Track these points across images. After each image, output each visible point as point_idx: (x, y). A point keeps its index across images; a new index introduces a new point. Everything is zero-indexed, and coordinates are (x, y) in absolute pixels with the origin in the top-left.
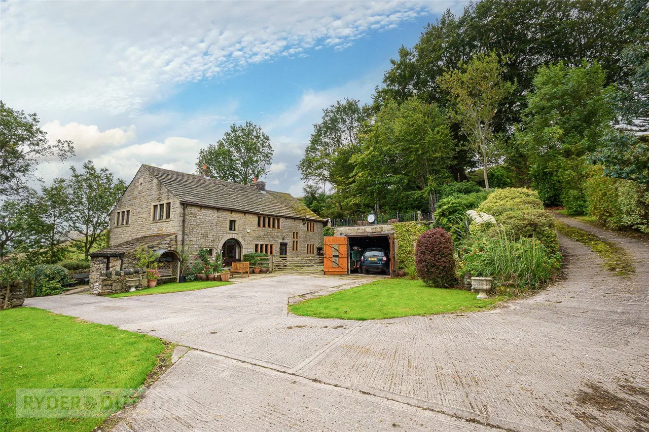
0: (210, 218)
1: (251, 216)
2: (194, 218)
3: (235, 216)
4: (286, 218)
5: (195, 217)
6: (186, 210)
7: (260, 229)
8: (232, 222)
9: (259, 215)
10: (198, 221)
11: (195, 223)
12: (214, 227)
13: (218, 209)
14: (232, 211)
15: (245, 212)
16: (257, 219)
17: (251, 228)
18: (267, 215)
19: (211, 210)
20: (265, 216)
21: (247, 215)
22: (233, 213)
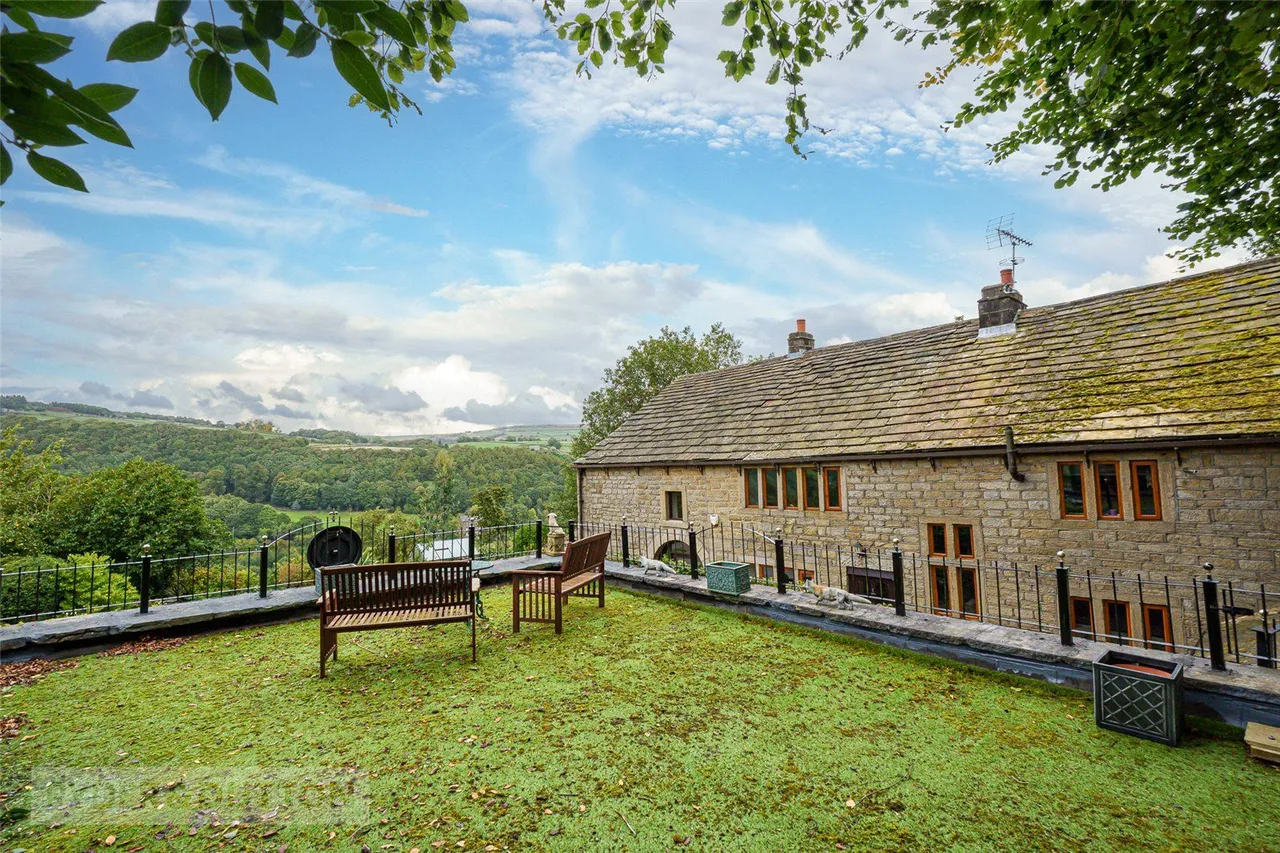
0: (624, 492)
1: (720, 474)
2: (597, 495)
3: (676, 481)
4: (874, 460)
5: (600, 492)
6: (585, 479)
7: (755, 512)
8: (674, 500)
9: (748, 469)
10: (604, 501)
11: (600, 506)
12: (635, 512)
13: (638, 468)
14: (667, 467)
15: (701, 466)
16: (741, 480)
17: (723, 510)
18: (779, 464)
19: (624, 473)
20: (771, 468)
21: (709, 473)
22: (671, 473)
